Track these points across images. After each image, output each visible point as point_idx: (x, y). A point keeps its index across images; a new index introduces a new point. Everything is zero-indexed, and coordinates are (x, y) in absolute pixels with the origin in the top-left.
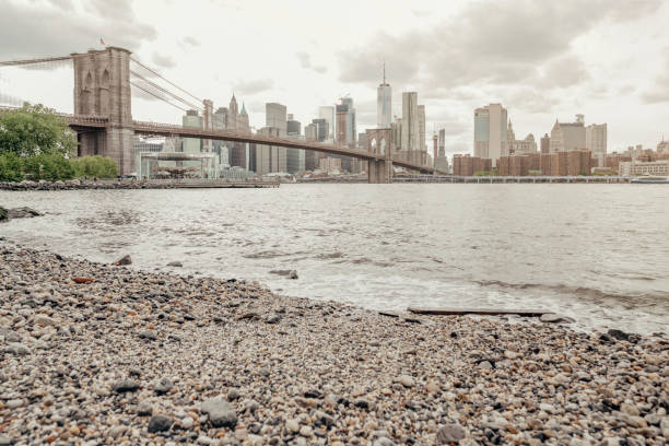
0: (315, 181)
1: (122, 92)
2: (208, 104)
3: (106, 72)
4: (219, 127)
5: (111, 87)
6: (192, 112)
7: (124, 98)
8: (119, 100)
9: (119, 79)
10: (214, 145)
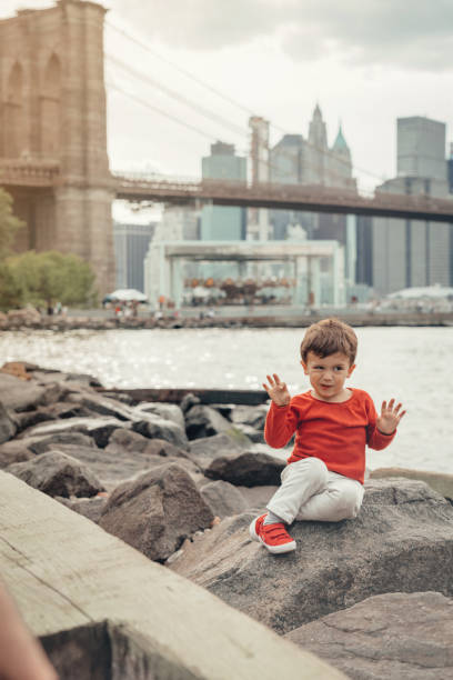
2: (258, 125)
3: (54, 59)
4: (284, 178)
5: (66, 92)
6: (221, 149)
7: (92, 116)
8: (84, 122)
9: (84, 77)
10: (272, 222)
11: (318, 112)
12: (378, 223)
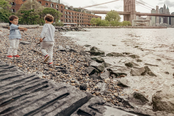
1: (133, 6)
2: (157, 7)
5: (131, 5)
6: (153, 9)
7: (134, 7)
9: (133, 3)
10: (159, 17)
11: (165, 5)
12: (172, 18)
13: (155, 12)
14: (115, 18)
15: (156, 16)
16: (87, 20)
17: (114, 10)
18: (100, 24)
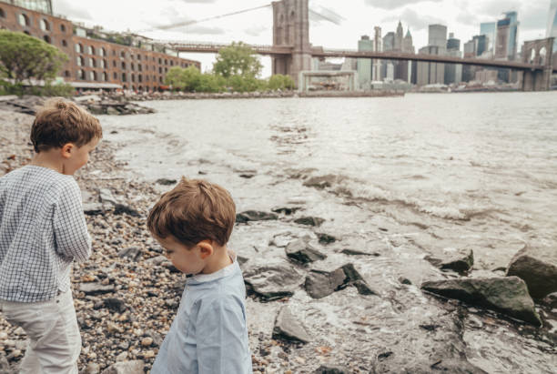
0: (468, 91)
1: (303, 26)
2: (378, 30)
3: (293, 13)
5: (296, 23)
6: (365, 38)
7: (304, 30)
8: (301, 32)
9: (302, 17)
10: (381, 63)
11: (400, 24)
12: (419, 63)
13: (372, 46)
14: (245, 67)
15: (373, 57)
16: (153, 73)
17: (240, 43)
18: (196, 85)
